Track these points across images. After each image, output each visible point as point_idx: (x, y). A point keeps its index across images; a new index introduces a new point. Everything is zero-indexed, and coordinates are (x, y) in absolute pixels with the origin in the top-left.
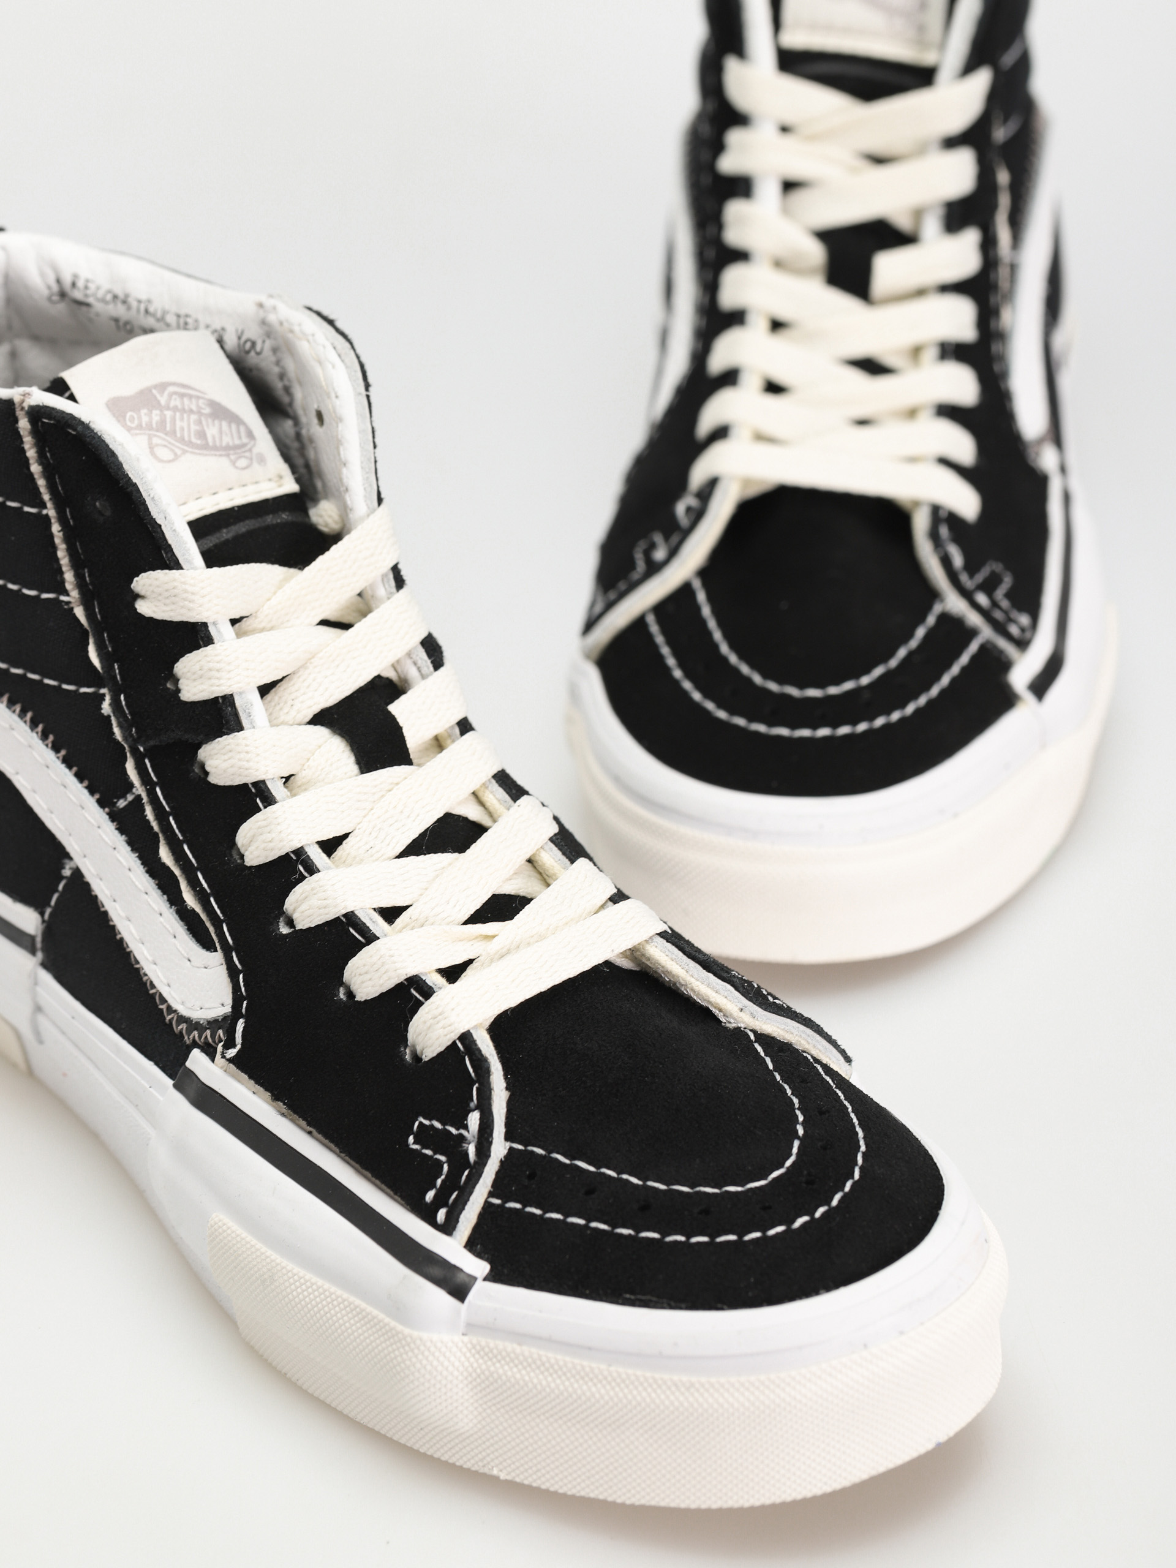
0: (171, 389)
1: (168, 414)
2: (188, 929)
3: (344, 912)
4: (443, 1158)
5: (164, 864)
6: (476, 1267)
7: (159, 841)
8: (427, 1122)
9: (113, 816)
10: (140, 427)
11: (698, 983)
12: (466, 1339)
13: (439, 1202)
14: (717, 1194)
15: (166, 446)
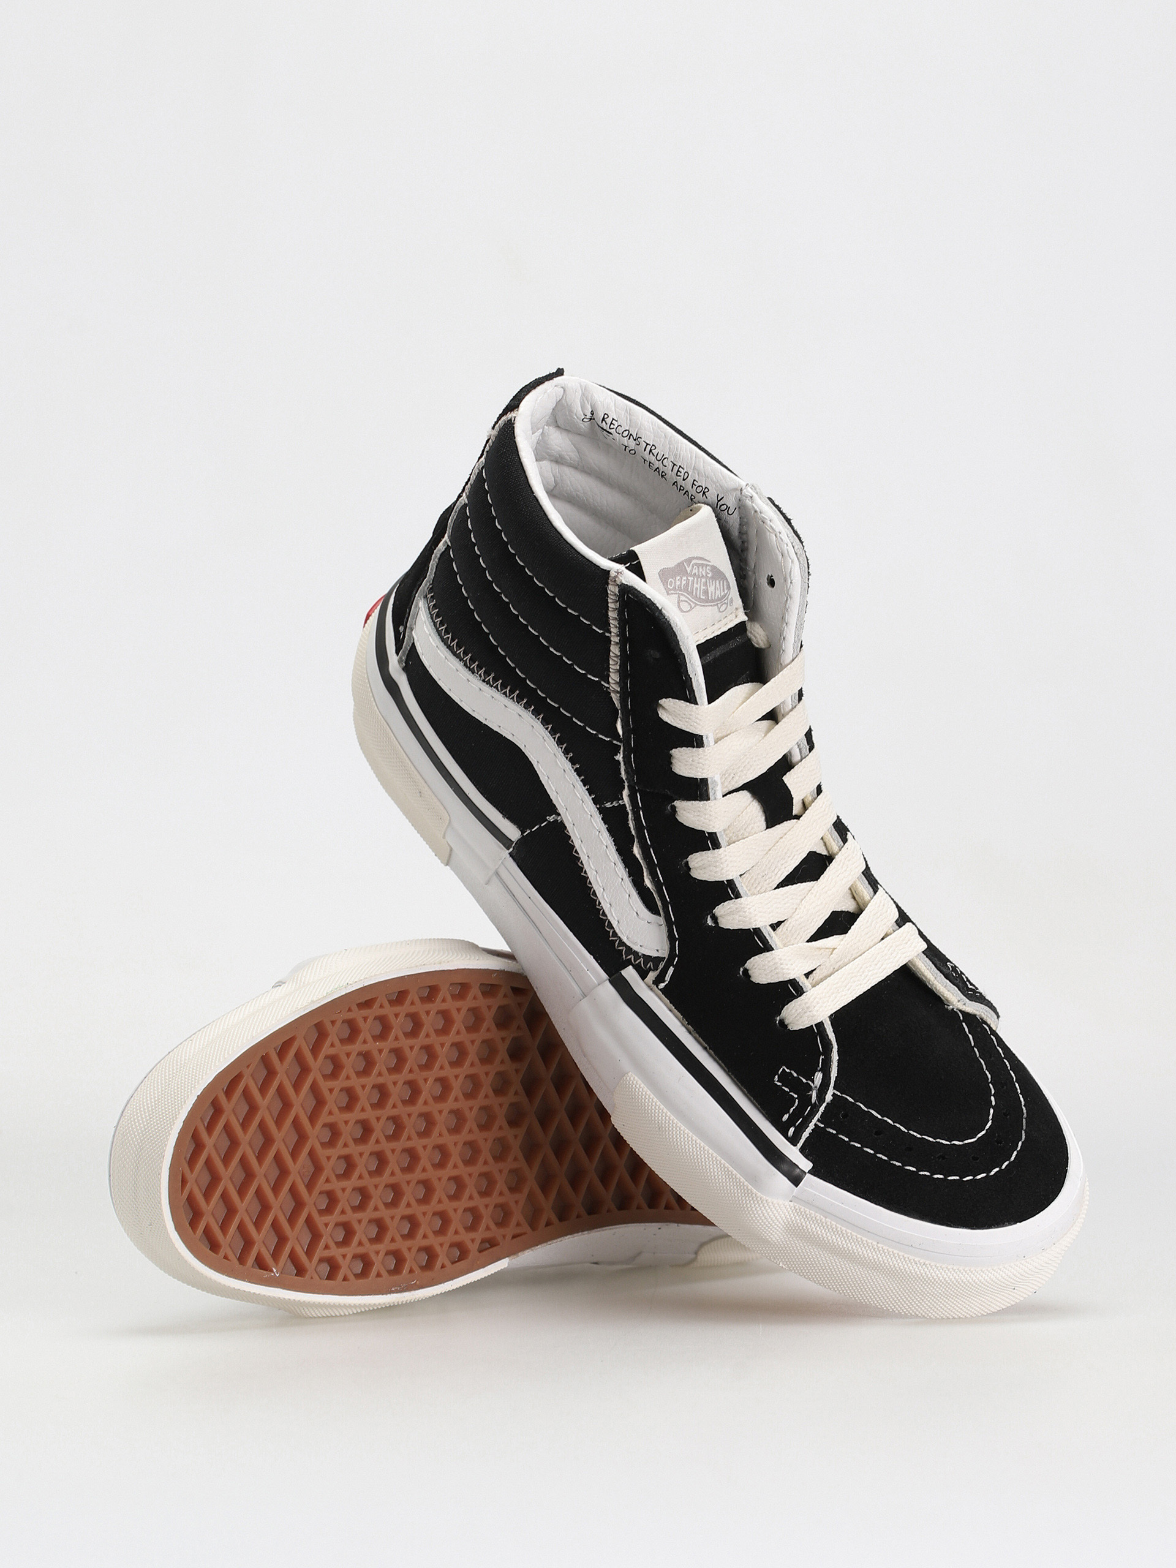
0: (694, 561)
1: (691, 579)
2: (638, 893)
3: (754, 927)
4: (796, 1096)
5: (635, 855)
6: (805, 1165)
7: (634, 842)
8: (788, 1071)
9: (601, 810)
10: (674, 589)
11: (940, 985)
12: (792, 1204)
13: (791, 1122)
14: (948, 1145)
15: (687, 601)
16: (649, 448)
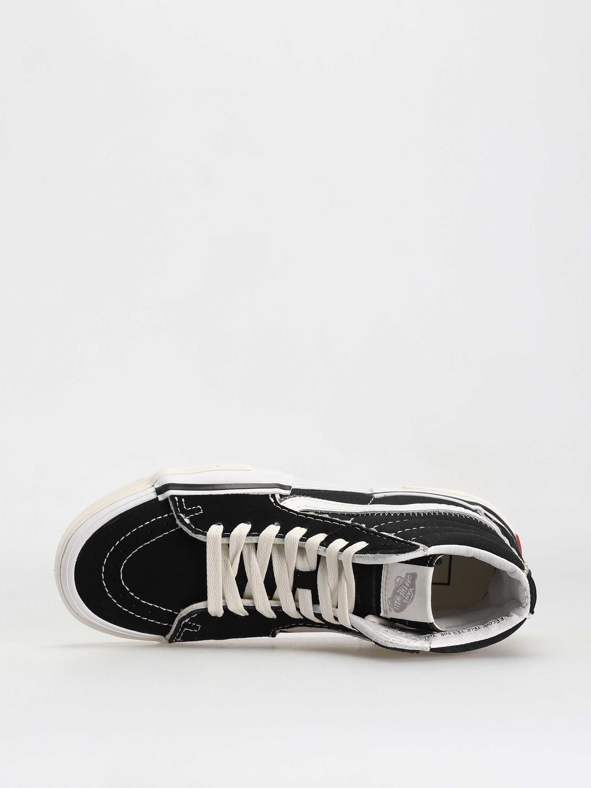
0: (413, 595)
1: (407, 589)
15: (399, 582)
16: (478, 628)
